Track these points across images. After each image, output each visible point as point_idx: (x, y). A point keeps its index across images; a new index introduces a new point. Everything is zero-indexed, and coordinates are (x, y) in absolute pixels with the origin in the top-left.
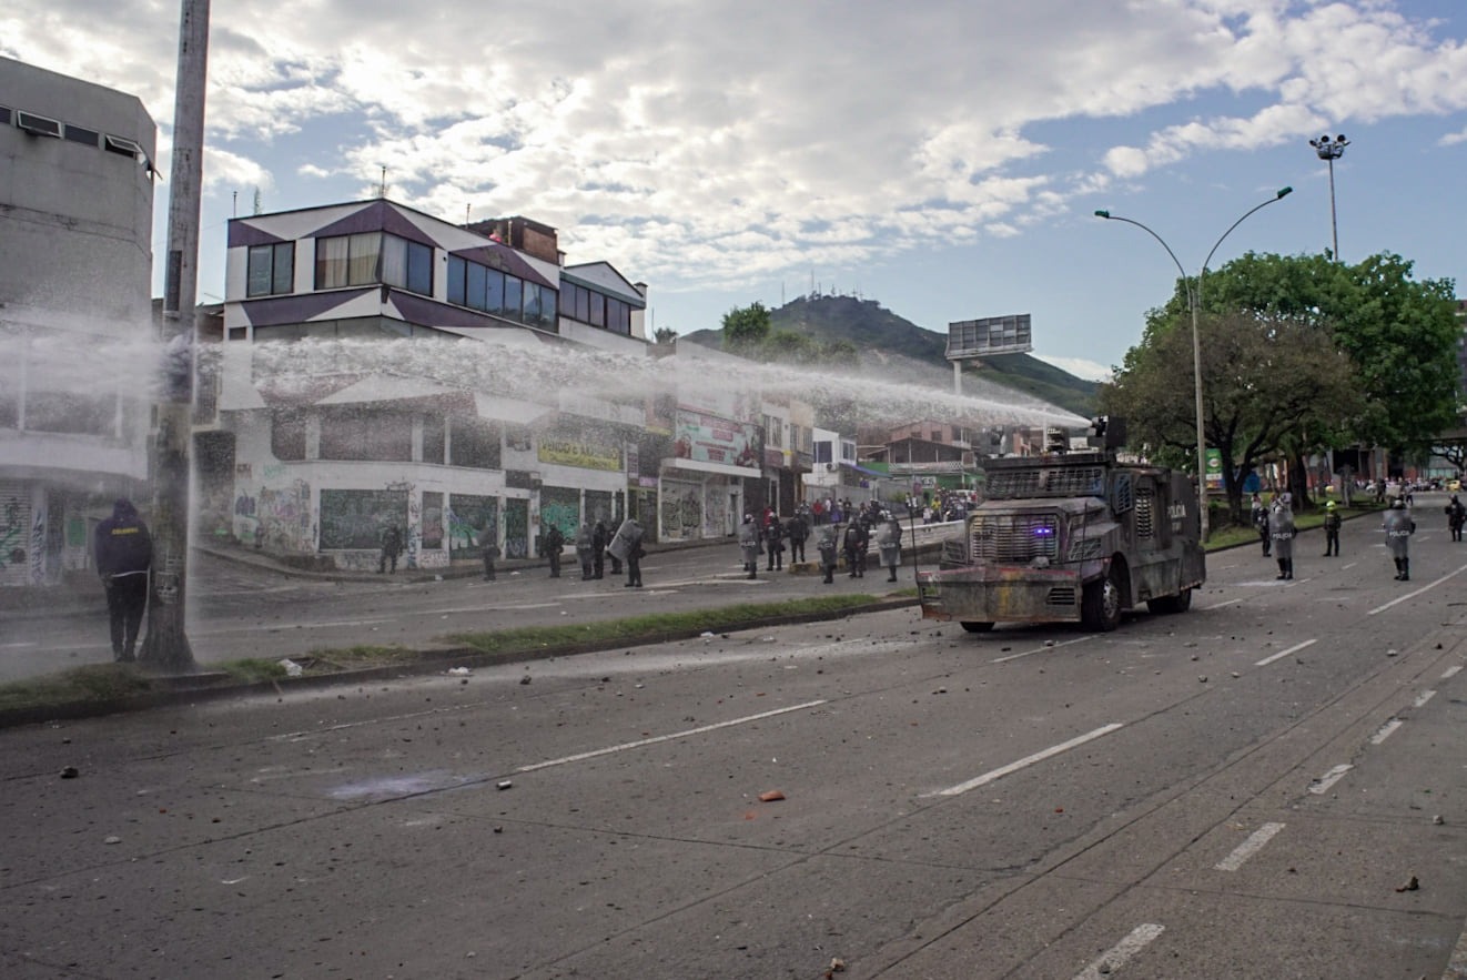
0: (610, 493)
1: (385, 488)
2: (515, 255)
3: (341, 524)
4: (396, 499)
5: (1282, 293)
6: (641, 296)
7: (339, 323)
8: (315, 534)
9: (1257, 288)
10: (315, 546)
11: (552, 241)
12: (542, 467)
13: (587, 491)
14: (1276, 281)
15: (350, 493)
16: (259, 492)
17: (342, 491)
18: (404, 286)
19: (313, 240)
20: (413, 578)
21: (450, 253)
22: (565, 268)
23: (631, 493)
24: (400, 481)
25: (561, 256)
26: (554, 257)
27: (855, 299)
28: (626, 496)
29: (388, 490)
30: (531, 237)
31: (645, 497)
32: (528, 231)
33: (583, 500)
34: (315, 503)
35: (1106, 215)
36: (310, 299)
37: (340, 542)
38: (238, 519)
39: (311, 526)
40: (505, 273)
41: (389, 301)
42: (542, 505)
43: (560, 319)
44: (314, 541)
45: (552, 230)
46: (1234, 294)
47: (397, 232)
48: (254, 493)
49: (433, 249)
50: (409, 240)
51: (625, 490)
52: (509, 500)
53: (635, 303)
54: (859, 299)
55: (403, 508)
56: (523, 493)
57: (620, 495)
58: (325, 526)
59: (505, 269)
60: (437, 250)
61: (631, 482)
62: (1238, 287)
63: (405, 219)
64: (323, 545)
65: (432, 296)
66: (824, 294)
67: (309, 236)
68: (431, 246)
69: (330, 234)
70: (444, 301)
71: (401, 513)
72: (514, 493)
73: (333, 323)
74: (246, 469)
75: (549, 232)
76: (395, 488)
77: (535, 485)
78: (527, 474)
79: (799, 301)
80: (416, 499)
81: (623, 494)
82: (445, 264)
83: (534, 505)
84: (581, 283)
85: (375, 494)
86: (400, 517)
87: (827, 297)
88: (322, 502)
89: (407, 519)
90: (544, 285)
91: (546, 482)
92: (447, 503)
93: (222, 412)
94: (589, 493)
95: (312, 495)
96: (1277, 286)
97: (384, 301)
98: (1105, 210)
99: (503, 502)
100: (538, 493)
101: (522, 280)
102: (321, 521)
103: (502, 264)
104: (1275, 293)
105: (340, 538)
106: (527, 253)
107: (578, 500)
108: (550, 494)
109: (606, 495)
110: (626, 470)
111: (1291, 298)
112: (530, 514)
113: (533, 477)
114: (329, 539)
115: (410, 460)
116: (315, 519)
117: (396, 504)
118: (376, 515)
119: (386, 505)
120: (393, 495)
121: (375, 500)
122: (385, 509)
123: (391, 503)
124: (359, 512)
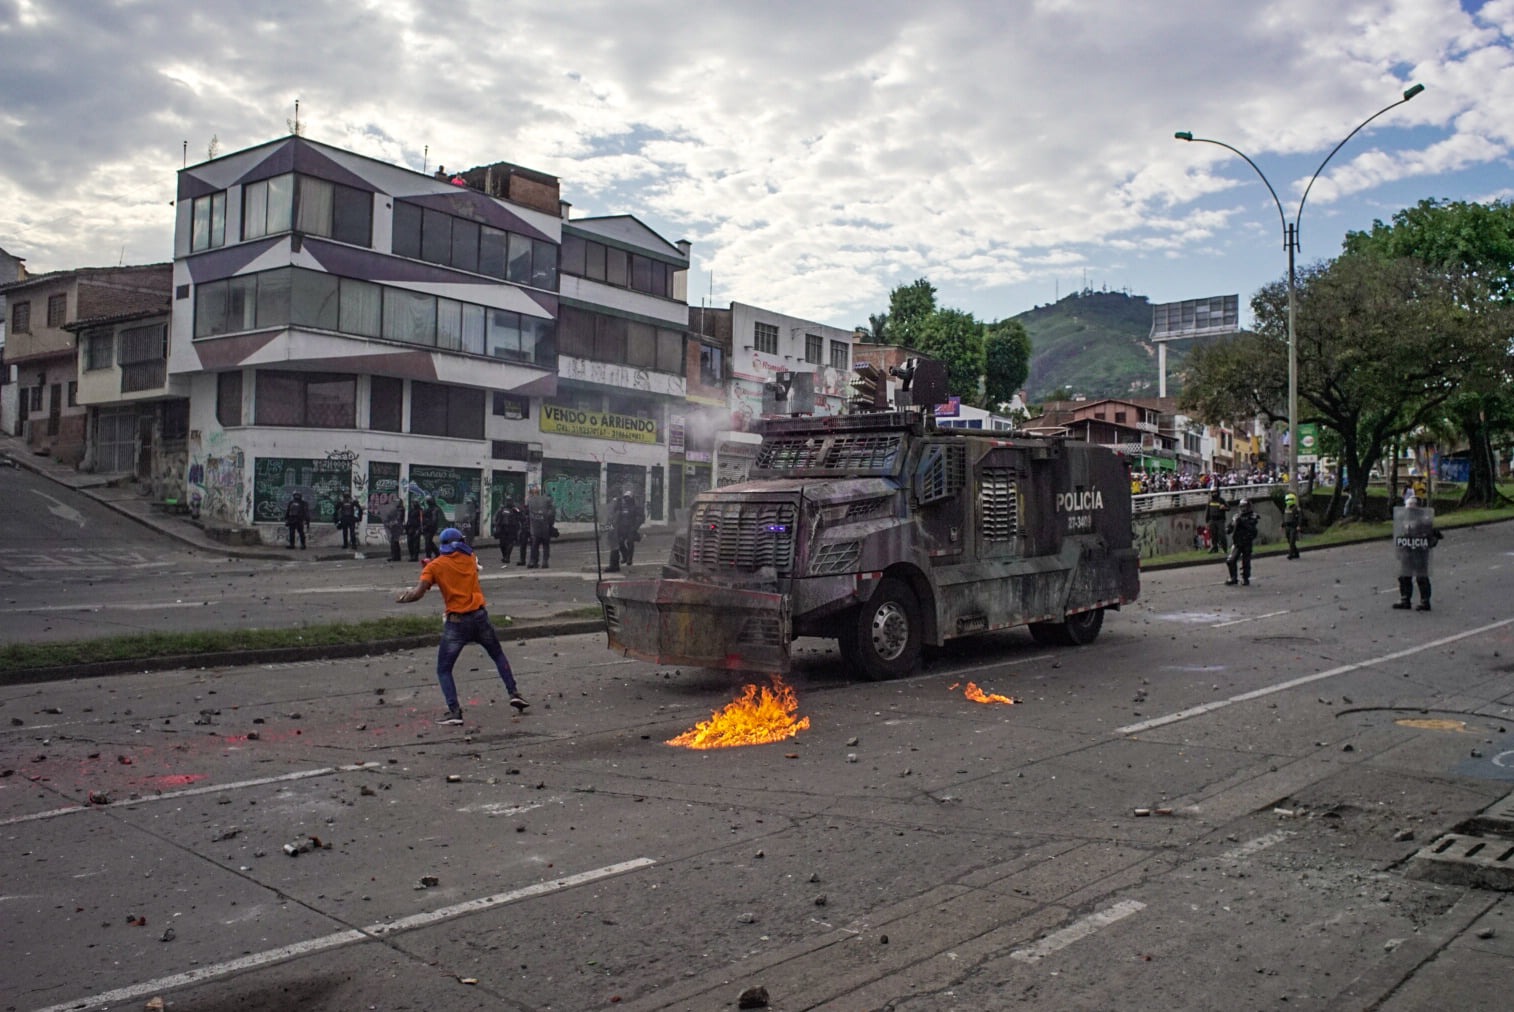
0: (644, 468)
1: (325, 457)
2: (496, 204)
3: (278, 496)
4: (339, 470)
5: (1462, 245)
6: (683, 254)
7: (261, 276)
8: (249, 506)
9: (1433, 241)
10: (249, 518)
11: (553, 190)
12: (543, 438)
13: (609, 464)
14: (1457, 232)
15: (288, 462)
16: (206, 459)
17: (278, 459)
18: (330, 235)
19: (239, 187)
20: (320, 556)
21: (395, 199)
22: (570, 221)
23: (675, 469)
24: (341, 450)
25: (564, 208)
26: (557, 208)
27: (1125, 294)
28: (666, 474)
29: (329, 459)
30: (518, 185)
31: (693, 473)
32: (514, 178)
33: (604, 476)
34: (249, 471)
35: (1188, 137)
36: (237, 250)
37: (276, 514)
38: (190, 487)
39: (245, 494)
40: (481, 224)
41: (303, 249)
42: (544, 479)
43: (562, 276)
44: (248, 511)
45: (556, 178)
46: (1407, 250)
47: (315, 173)
48: (202, 462)
49: (372, 194)
50: (335, 184)
51: (666, 465)
52: (495, 473)
53: (673, 262)
54: (1129, 295)
55: (346, 477)
56: (517, 466)
57: (657, 471)
58: (260, 496)
59: (481, 219)
60: (376, 195)
61: (673, 456)
62: (1412, 241)
63: (326, 158)
64: (257, 517)
65: (370, 246)
66: (1095, 291)
67: (235, 184)
68: (369, 192)
69: (254, 179)
70: (388, 251)
71: (343, 483)
72: (503, 465)
73: (254, 277)
74: (197, 435)
75: (552, 182)
76: (336, 458)
77: (534, 458)
78: (525, 445)
79: (1074, 296)
80: (360, 470)
81: (662, 468)
82: (389, 213)
83: (534, 478)
84: (593, 238)
85: (315, 463)
87: (1099, 293)
88: (256, 471)
90: (537, 238)
91: (546, 454)
92: (405, 473)
93: (171, 375)
94: (613, 468)
95: (246, 463)
96: (1458, 238)
97: (295, 249)
98: (1187, 132)
99: (487, 475)
100: (540, 466)
101: (507, 232)
102: (256, 491)
103: (474, 213)
104: (1456, 247)
106: (512, 202)
107: (598, 475)
108: (554, 468)
109: (637, 471)
110: (667, 443)
111: (1473, 252)
112: (528, 489)
113: (531, 448)
114: (264, 511)
115: (354, 427)
116: (249, 488)
117: (338, 474)
118: (317, 486)
119: (328, 475)
120: (336, 464)
121: (315, 470)
122: (327, 480)
123: (333, 473)
124: (299, 481)
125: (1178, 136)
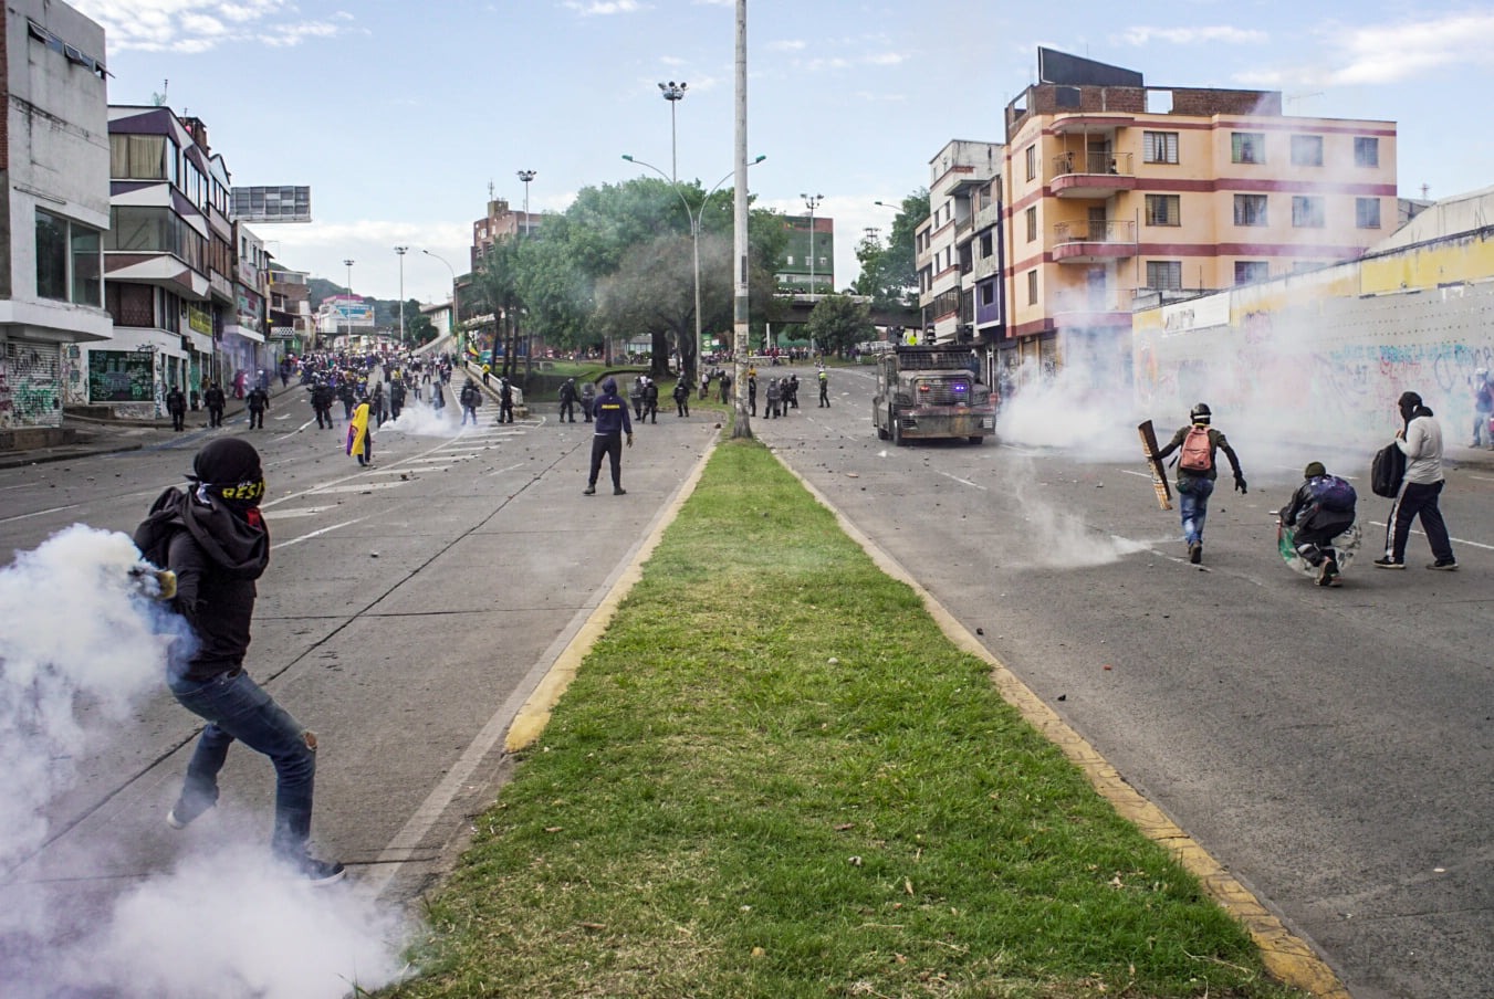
1: (136, 350)
3: (104, 381)
4: (145, 359)
8: (86, 388)
10: (87, 399)
15: (109, 354)
17: (104, 352)
24: (147, 344)
29: (139, 352)
34: (84, 362)
35: (630, 159)
37: (105, 395)
39: (82, 381)
44: (85, 394)
55: (149, 365)
58: (93, 381)
64: (92, 399)
71: (148, 371)
76: (144, 350)
77: (190, 348)
78: (186, 338)
80: (158, 360)
85: (128, 355)
86: (147, 374)
88: (90, 361)
89: (152, 377)
91: (193, 345)
100: (191, 355)
102: (90, 377)
105: (103, 392)
110: (213, 335)
112: (187, 374)
113: (188, 340)
114: (96, 392)
115: (152, 326)
116: (85, 376)
117: (143, 363)
118: (129, 373)
119: (136, 364)
120: (142, 355)
121: (128, 360)
122: (136, 368)
123: (140, 362)
124: (117, 369)
125: (624, 157)
